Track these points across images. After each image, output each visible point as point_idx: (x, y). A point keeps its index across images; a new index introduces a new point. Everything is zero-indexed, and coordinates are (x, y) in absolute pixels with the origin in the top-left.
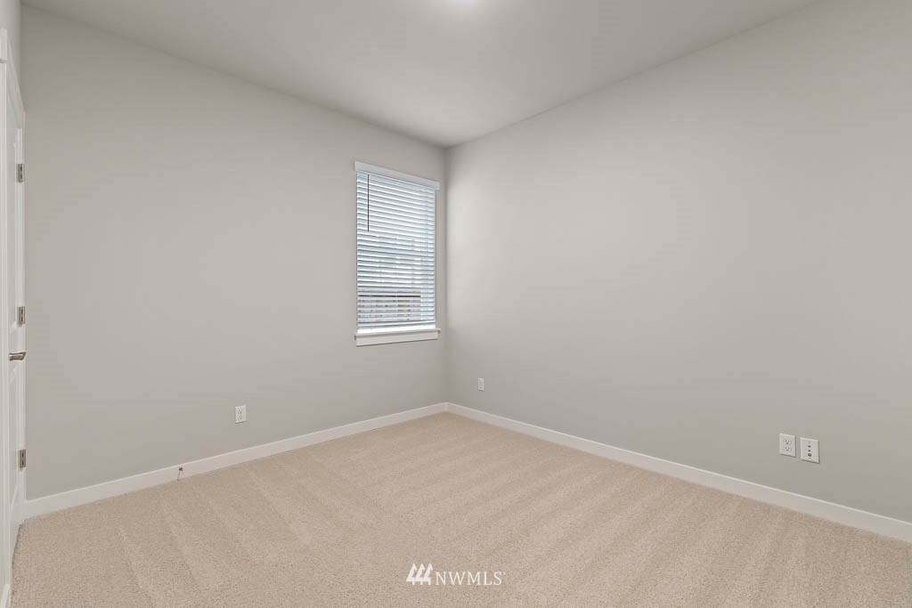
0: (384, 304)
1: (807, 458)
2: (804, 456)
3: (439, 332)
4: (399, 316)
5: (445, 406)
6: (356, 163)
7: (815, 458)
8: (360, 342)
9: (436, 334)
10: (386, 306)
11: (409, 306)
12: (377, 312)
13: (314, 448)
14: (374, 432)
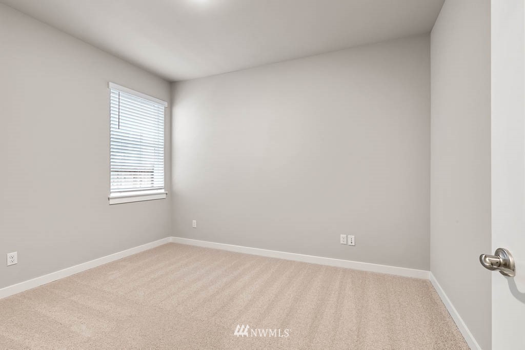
0: (123, 177)
1: (351, 244)
2: (350, 243)
3: (166, 194)
4: (134, 184)
5: (171, 239)
6: (110, 83)
7: (353, 244)
8: (112, 202)
9: (165, 195)
10: (125, 178)
11: (141, 178)
12: (118, 182)
13: (78, 275)
14: (124, 260)
